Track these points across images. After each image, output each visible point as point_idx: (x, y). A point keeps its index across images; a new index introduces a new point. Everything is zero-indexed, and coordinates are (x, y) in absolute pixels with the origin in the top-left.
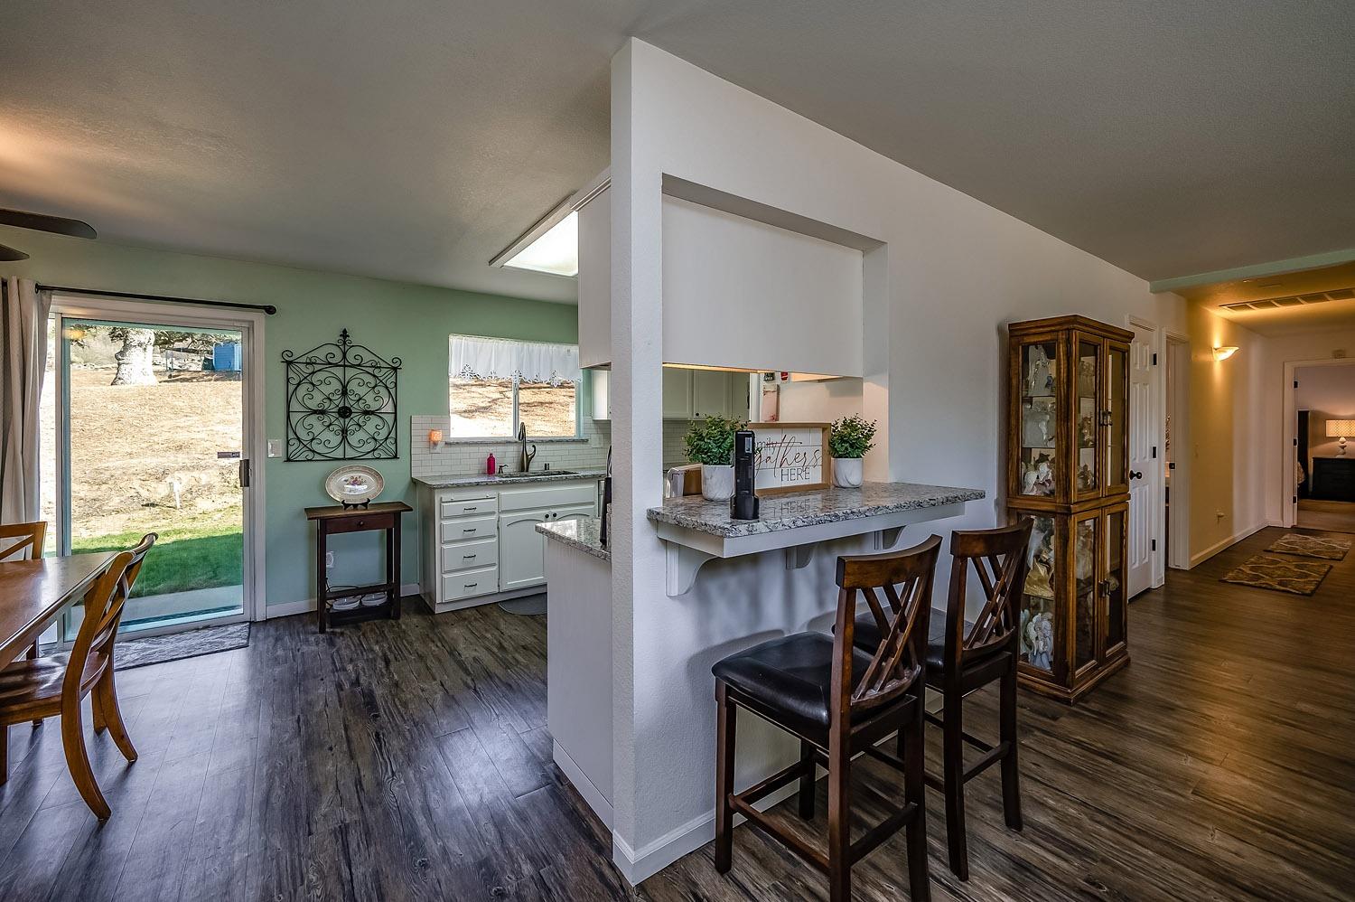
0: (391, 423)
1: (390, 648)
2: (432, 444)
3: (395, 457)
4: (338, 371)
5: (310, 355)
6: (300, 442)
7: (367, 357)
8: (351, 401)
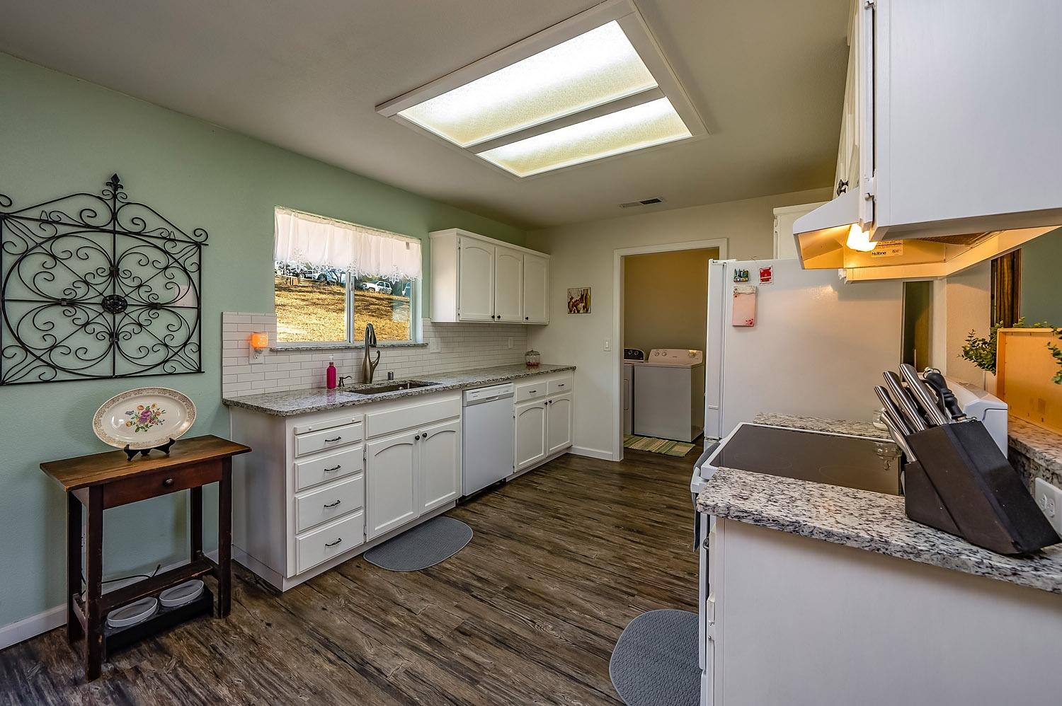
0: (191, 322)
1: (249, 685)
2: (252, 350)
3: (199, 371)
4: (105, 240)
5: (48, 209)
6: (27, 350)
7: (153, 223)
8: (125, 288)
